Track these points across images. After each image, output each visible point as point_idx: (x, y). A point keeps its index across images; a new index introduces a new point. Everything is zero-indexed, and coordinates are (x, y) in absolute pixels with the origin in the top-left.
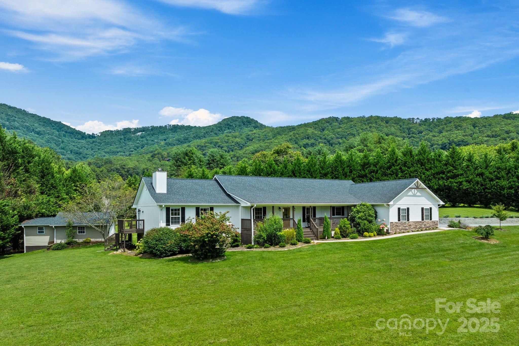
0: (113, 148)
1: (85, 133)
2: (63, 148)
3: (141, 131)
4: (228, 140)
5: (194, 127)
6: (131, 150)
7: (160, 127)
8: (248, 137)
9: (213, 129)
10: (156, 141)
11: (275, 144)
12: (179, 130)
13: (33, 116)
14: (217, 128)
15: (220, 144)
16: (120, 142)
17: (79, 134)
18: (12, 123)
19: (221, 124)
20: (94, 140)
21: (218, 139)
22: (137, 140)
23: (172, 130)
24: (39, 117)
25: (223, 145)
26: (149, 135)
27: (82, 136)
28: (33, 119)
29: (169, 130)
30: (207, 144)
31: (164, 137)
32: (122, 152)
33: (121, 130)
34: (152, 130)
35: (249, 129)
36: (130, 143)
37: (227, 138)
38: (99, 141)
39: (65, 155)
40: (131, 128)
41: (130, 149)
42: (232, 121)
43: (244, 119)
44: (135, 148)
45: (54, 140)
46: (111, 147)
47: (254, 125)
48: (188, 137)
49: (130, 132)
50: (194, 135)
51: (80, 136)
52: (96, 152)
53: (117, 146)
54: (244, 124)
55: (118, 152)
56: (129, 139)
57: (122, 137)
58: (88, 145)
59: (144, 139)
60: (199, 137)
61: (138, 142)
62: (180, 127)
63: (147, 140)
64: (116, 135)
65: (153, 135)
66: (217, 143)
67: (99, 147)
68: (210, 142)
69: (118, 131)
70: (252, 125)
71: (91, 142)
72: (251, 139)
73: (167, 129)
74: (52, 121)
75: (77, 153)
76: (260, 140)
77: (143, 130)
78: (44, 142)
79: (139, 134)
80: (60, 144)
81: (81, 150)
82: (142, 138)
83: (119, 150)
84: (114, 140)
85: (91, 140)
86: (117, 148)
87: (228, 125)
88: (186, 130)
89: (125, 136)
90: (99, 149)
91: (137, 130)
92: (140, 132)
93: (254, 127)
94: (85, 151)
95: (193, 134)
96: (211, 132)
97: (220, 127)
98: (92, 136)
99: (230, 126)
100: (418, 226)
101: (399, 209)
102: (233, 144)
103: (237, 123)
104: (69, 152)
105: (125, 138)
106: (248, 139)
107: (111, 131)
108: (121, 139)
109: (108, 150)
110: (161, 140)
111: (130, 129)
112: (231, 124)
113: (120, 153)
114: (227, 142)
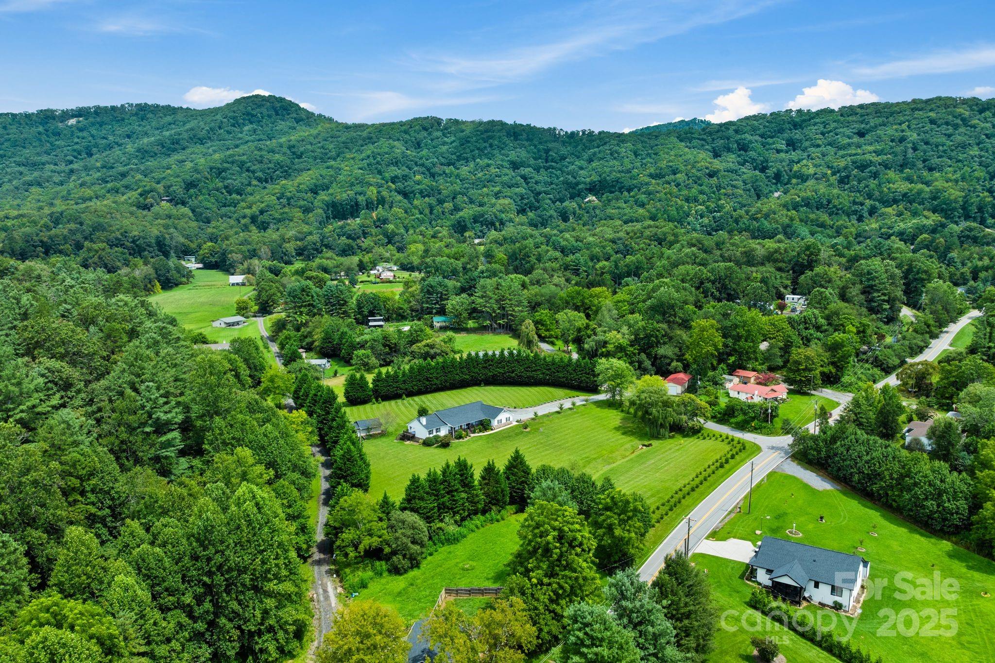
0: (30, 154)
3: (76, 116)
4: (261, 156)
5: (179, 109)
7: (113, 108)
8: (294, 149)
9: (222, 122)
10: (111, 138)
12: (150, 115)
16: (41, 141)
19: (233, 110)
21: (243, 155)
22: (73, 136)
23: (136, 114)
25: (254, 167)
26: (93, 124)
29: (132, 114)
30: (225, 164)
31: (125, 130)
32: (51, 163)
33: (33, 114)
34: (97, 114)
35: (288, 123)
36: (62, 143)
37: (257, 153)
40: (54, 108)
41: (66, 156)
42: (254, 107)
43: (276, 102)
44: (75, 154)
46: (26, 151)
47: (295, 115)
49: (54, 119)
50: (188, 133)
53: (38, 150)
54: (277, 114)
55: (44, 164)
56: (57, 134)
57: (41, 129)
59: (85, 134)
60: (199, 138)
61: (76, 140)
62: (152, 108)
63: (93, 136)
64: (26, 123)
65: (101, 126)
69: (28, 116)
70: (291, 116)
73: (126, 113)
77: (80, 113)
79: (72, 122)
82: (81, 130)
83: (45, 158)
84: (26, 136)
86: (38, 154)
88: (165, 115)
89: (46, 127)
91: (66, 115)
92: (73, 116)
96: (220, 128)
102: (272, 165)
103: (264, 111)
105: (47, 130)
108: (39, 134)
109: (22, 159)
111: (52, 111)
113: (49, 167)
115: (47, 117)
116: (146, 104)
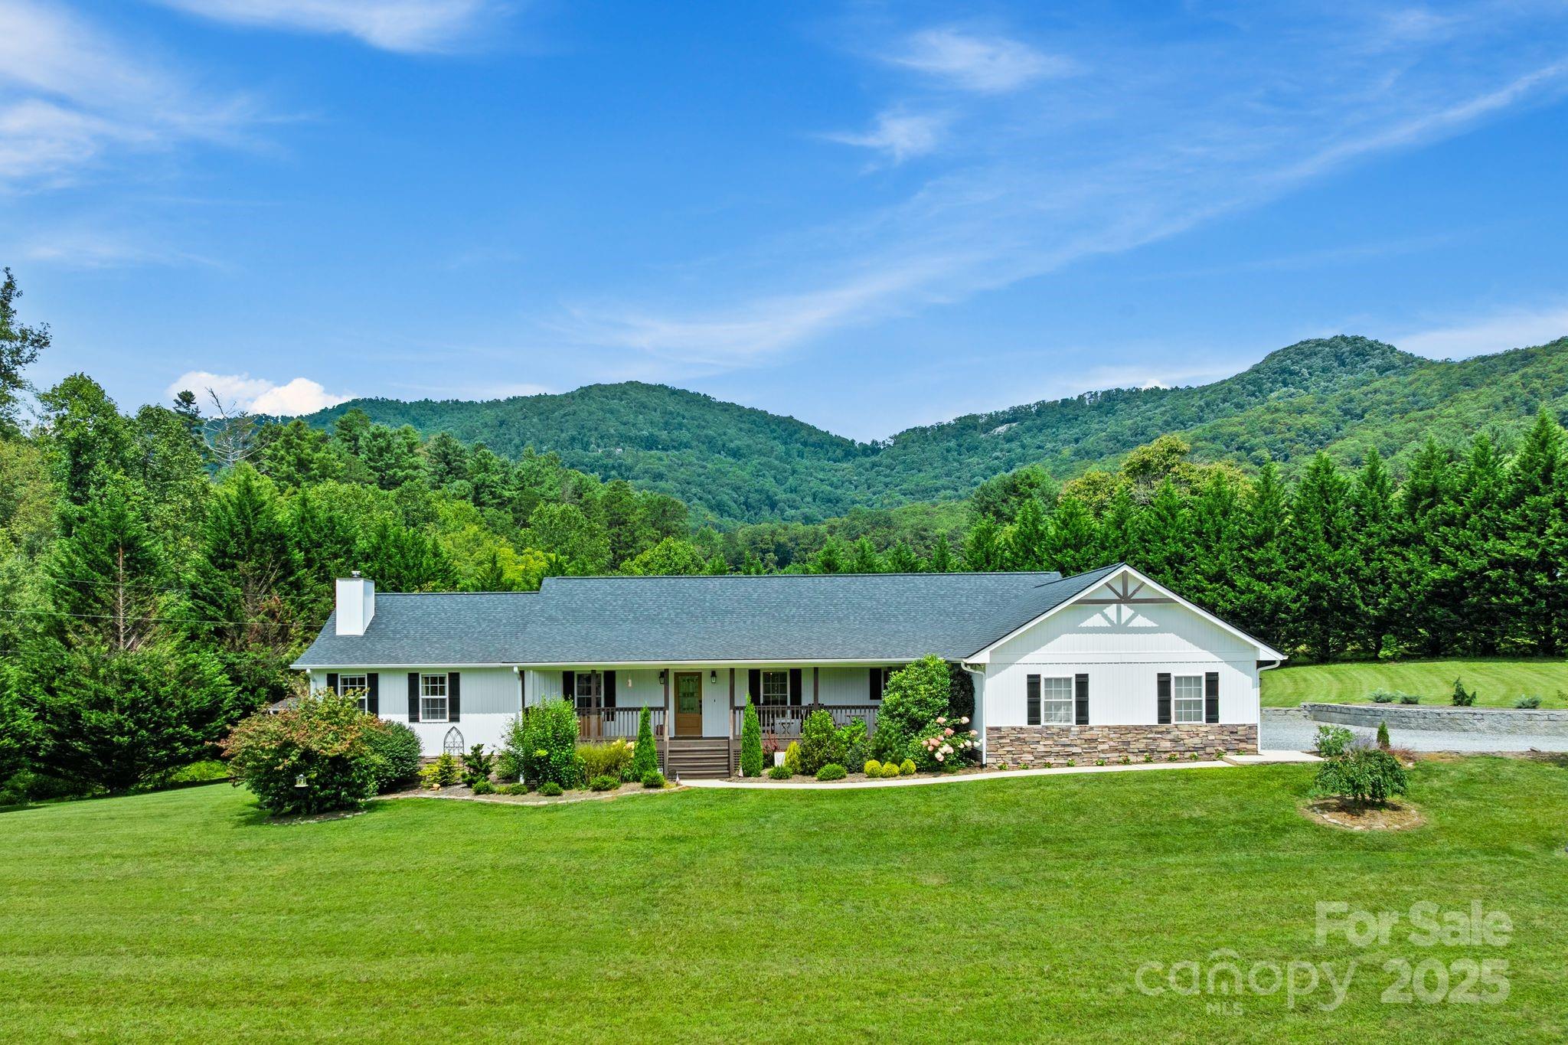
0: (924, 479)
1: (853, 441)
2: (793, 490)
3: (1008, 421)
4: (1273, 422)
5: (1172, 390)
6: (975, 479)
7: (1065, 402)
8: (1349, 406)
9: (1230, 391)
10: (1049, 446)
11: (1444, 421)
12: (1122, 406)
13: (727, 408)
14: (1244, 387)
15: (1242, 439)
16: (946, 460)
17: (838, 445)
18: (676, 433)
19: (1258, 372)
20: (874, 458)
21: (1241, 424)
22: (994, 449)
23: (1099, 407)
24: (740, 408)
25: (1254, 441)
26: (1029, 430)
27: (847, 450)
28: (724, 418)
29: (1092, 408)
30: (1199, 444)
31: (1075, 431)
32: (948, 488)
33: (949, 425)
34: (1039, 413)
36: (975, 460)
37: (1269, 417)
38: (890, 461)
39: (797, 508)
40: (978, 413)
41: (973, 477)
42: (1298, 358)
43: (1344, 344)
45: (771, 467)
46: (921, 475)
47: (1378, 362)
48: (1147, 427)
49: (975, 428)
50: (1168, 417)
51: (839, 453)
52: (880, 492)
53: (937, 471)
54: (1343, 364)
55: (937, 490)
56: (973, 449)
57: (953, 444)
58: (860, 474)
59: (1014, 445)
60: (1182, 423)
61: (996, 454)
62: (1127, 395)
63: (1023, 447)
64: (935, 439)
65: (1040, 431)
66: (1233, 437)
67: (888, 480)
68: (1209, 435)
69: (941, 428)
70: (1370, 363)
71: (868, 465)
72: (1359, 411)
73: (1084, 406)
74: (772, 415)
75: (830, 501)
76: (1392, 414)
77: (1017, 415)
78: (747, 477)
79: (1002, 429)
80: (786, 478)
81: (839, 491)
82: (1009, 440)
83: (939, 483)
84: (928, 454)
85: (867, 461)
86: (936, 477)
87: (1284, 371)
88: (1146, 403)
89: (961, 441)
90: (886, 485)
91: (995, 420)
92: (1003, 423)
93: (1377, 368)
94: (852, 494)
95: (1163, 414)
96: (1224, 401)
97: (1253, 382)
98: (873, 449)
99: (1292, 373)
100: (1125, 738)
101: (1034, 682)
102: (1292, 435)
103: (1317, 362)
104: (809, 499)
105: (960, 446)
106: (1346, 412)
107: (924, 430)
108: (948, 451)
109: (912, 486)
110: (1066, 442)
111: (975, 417)
112: (1296, 368)
113: (942, 493)
114: (1267, 432)
115: (967, 425)
116: (1118, 390)
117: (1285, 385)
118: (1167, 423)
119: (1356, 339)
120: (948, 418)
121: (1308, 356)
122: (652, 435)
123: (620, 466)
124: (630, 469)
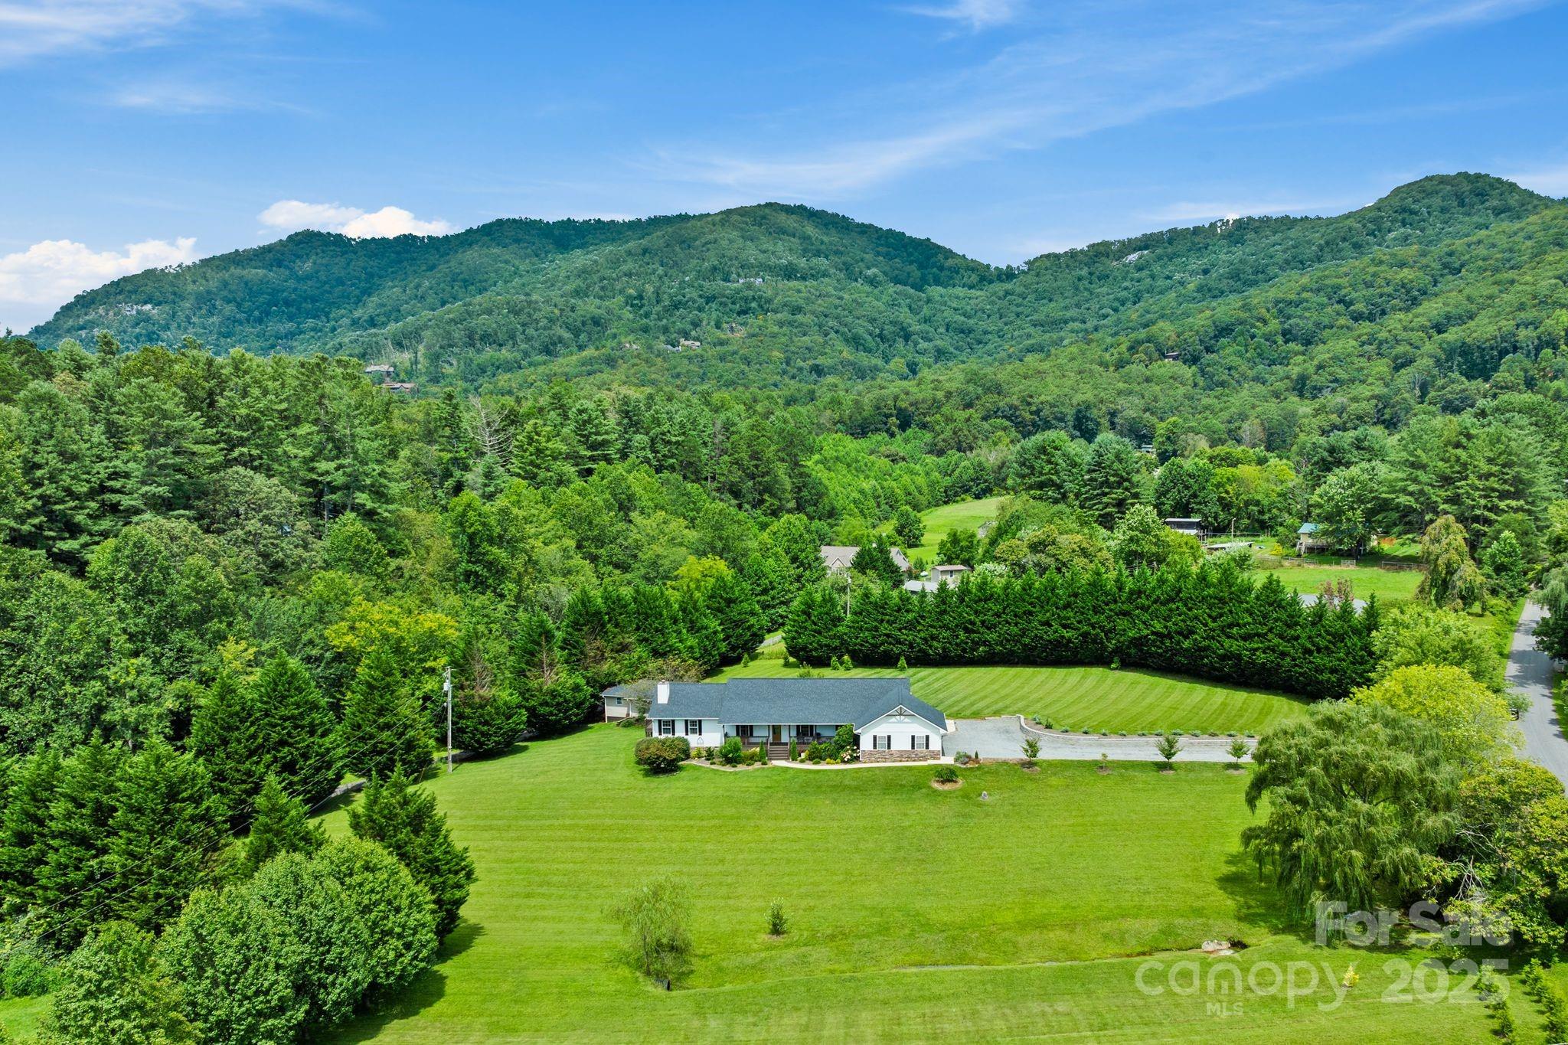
0: (1050, 310)
1: (988, 266)
2: (926, 320)
3: (1140, 249)
4: (1374, 275)
5: (1302, 219)
6: (1103, 311)
7: (1197, 231)
8: (1448, 259)
10: (1177, 276)
12: (1251, 235)
13: (866, 230)
14: (1364, 226)
15: (1344, 292)
16: (1077, 289)
17: (973, 270)
18: (814, 260)
19: (1379, 209)
20: (1009, 286)
21: (1347, 275)
22: (1124, 279)
23: (1229, 236)
24: (878, 230)
25: (1354, 295)
26: (1160, 258)
27: (983, 275)
28: (862, 241)
29: (1223, 237)
30: (1305, 295)
31: (1204, 262)
32: (1077, 320)
33: (1082, 251)
34: (1170, 241)
35: (1475, 219)
36: (1104, 290)
37: (1372, 269)
38: (1022, 289)
39: (930, 340)
40: (1111, 240)
41: (1101, 308)
42: (1419, 196)
43: (1465, 183)
44: (1116, 304)
45: (907, 296)
46: (1052, 305)
47: (1495, 203)
48: (1268, 265)
49: (1108, 256)
50: (1287, 256)
51: (974, 278)
52: (1011, 322)
53: (1067, 301)
54: (1462, 204)
55: (1066, 322)
56: (1105, 277)
57: (1084, 272)
58: (993, 303)
59: (1144, 274)
60: (1301, 262)
61: (1126, 284)
62: (1257, 224)
63: (1153, 277)
64: (1068, 266)
65: (1171, 259)
66: (1337, 288)
67: (1020, 309)
68: (1315, 286)
69: (1073, 254)
70: (1487, 204)
71: (1001, 294)
72: (1457, 265)
73: (1214, 234)
74: (910, 238)
75: (962, 331)
76: (1485, 270)
77: (1146, 242)
78: (882, 308)
79: (1133, 257)
80: (921, 308)
81: (972, 322)
82: (1140, 269)
83: (1069, 314)
84: (1059, 283)
85: (999, 288)
86: (1066, 308)
87: (1404, 210)
88: (1275, 233)
89: (1092, 269)
90: (1018, 315)
91: (1127, 247)
92: (1135, 250)
93: (1494, 210)
94: (983, 325)
95: (1284, 251)
96: (1344, 240)
97: (1373, 221)
98: (1009, 275)
99: (1412, 212)
102: (1389, 290)
103: (1436, 201)
104: (942, 330)
105: (1091, 274)
106: (1445, 266)
107: (1057, 256)
108: (1080, 279)
109: (1042, 318)
110: (1192, 273)
111: (1107, 244)
112: (1417, 207)
113: (1071, 325)
114: (1368, 285)
115: (1100, 252)
116: (1250, 219)
117: (1404, 224)
118: (1287, 262)
119: (1478, 176)
120: (1081, 245)
121: (1429, 195)
122: (790, 264)
123: (760, 297)
124: (769, 301)
